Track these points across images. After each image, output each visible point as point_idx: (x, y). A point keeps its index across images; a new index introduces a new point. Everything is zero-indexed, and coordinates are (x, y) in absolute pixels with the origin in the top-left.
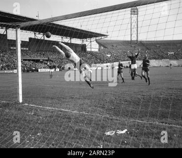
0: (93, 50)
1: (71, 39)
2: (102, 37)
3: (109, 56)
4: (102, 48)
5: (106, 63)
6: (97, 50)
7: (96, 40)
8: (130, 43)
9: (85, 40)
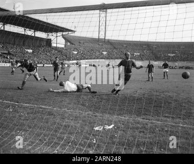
0: (58, 46)
1: (35, 32)
2: (69, 33)
3: (76, 53)
4: (69, 44)
5: (73, 60)
6: (63, 46)
7: (62, 35)
8: (98, 41)
9: (50, 34)
